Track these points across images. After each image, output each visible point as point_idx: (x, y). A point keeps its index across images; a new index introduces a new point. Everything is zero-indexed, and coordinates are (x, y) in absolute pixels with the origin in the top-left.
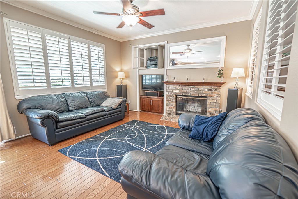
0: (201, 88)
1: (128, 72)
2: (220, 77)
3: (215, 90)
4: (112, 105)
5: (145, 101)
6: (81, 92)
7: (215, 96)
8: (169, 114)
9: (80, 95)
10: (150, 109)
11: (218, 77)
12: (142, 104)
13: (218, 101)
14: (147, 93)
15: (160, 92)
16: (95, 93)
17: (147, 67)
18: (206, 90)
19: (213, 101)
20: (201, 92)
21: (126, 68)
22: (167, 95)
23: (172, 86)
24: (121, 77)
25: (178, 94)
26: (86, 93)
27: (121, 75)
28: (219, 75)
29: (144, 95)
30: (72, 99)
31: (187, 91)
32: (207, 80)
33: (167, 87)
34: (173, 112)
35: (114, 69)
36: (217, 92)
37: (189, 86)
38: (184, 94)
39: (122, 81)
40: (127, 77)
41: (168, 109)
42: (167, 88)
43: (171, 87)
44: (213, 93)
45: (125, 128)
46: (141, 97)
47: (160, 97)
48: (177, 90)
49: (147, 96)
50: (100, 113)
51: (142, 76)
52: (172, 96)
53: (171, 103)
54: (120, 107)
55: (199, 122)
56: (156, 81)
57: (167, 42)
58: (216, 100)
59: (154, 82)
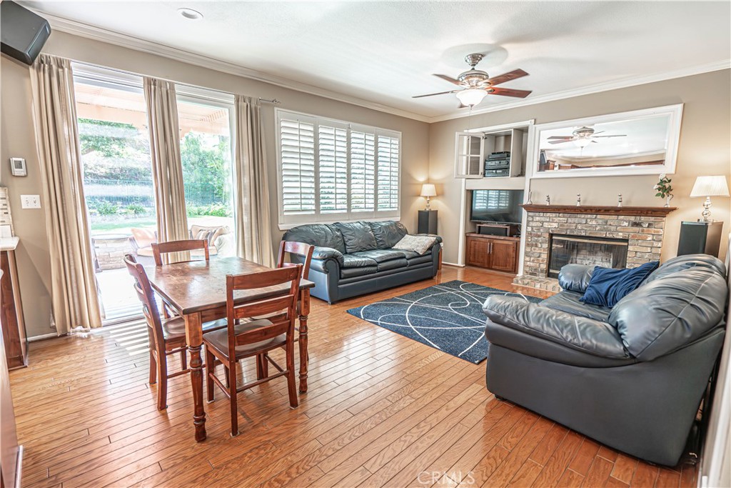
0: (612, 219)
1: (442, 185)
2: (663, 196)
3: (649, 224)
4: (418, 248)
5: (477, 245)
6: (361, 221)
7: (647, 238)
8: (531, 274)
9: (362, 227)
10: (486, 261)
11: (657, 195)
12: (470, 251)
13: (654, 250)
14: (481, 229)
15: (512, 226)
16: (384, 224)
17: (484, 175)
18: (626, 224)
19: (644, 250)
20: (613, 228)
21: (438, 175)
22: (529, 234)
23: (542, 214)
24: (428, 195)
25: (555, 233)
26: (370, 224)
27: (428, 190)
28: (660, 192)
29: (475, 233)
30: (350, 233)
31: (576, 226)
32: (628, 201)
33: (528, 216)
34: (542, 271)
35: (415, 179)
36: (652, 230)
37: (583, 216)
38: (570, 232)
39: (428, 202)
40: (440, 194)
41: (528, 263)
42: (530, 219)
43: (539, 217)
44: (643, 231)
45: (441, 291)
46: (467, 237)
47: (511, 238)
48: (553, 223)
49: (480, 235)
50: (398, 261)
51: (471, 194)
52: (539, 236)
53: (537, 250)
54: (430, 254)
55: (600, 277)
56: (499, 203)
57: (533, 120)
58: (651, 247)
59: (493, 205)
